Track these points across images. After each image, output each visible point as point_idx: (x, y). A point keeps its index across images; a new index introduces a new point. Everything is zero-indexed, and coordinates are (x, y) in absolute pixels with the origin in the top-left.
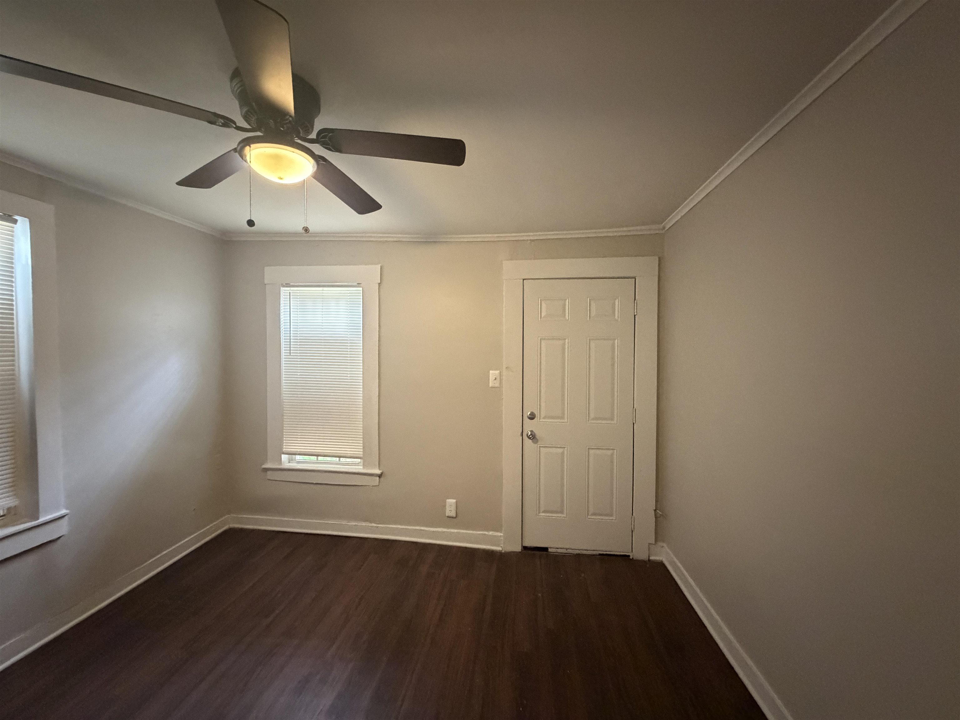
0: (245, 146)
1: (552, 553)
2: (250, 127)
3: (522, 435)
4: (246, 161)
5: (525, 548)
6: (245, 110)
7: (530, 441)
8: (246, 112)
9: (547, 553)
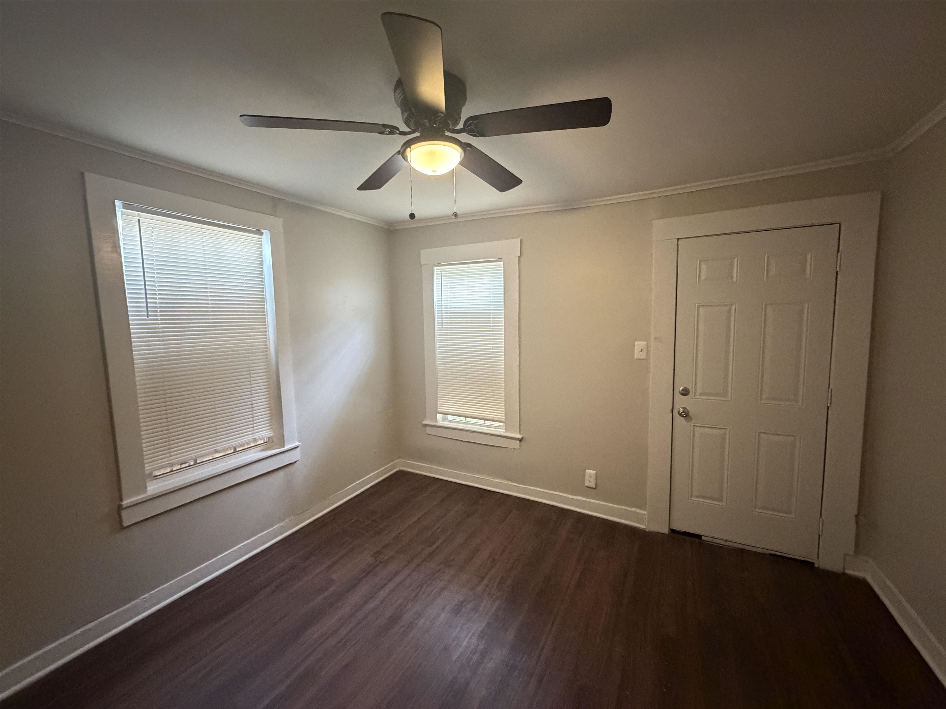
0: (407, 148)
1: (707, 542)
2: (410, 130)
3: (673, 412)
4: (407, 161)
5: (673, 531)
6: (406, 115)
7: (682, 419)
8: (407, 118)
9: (700, 540)
